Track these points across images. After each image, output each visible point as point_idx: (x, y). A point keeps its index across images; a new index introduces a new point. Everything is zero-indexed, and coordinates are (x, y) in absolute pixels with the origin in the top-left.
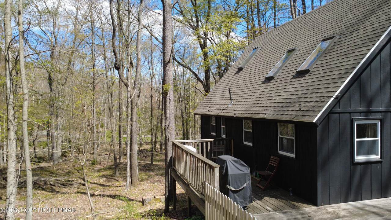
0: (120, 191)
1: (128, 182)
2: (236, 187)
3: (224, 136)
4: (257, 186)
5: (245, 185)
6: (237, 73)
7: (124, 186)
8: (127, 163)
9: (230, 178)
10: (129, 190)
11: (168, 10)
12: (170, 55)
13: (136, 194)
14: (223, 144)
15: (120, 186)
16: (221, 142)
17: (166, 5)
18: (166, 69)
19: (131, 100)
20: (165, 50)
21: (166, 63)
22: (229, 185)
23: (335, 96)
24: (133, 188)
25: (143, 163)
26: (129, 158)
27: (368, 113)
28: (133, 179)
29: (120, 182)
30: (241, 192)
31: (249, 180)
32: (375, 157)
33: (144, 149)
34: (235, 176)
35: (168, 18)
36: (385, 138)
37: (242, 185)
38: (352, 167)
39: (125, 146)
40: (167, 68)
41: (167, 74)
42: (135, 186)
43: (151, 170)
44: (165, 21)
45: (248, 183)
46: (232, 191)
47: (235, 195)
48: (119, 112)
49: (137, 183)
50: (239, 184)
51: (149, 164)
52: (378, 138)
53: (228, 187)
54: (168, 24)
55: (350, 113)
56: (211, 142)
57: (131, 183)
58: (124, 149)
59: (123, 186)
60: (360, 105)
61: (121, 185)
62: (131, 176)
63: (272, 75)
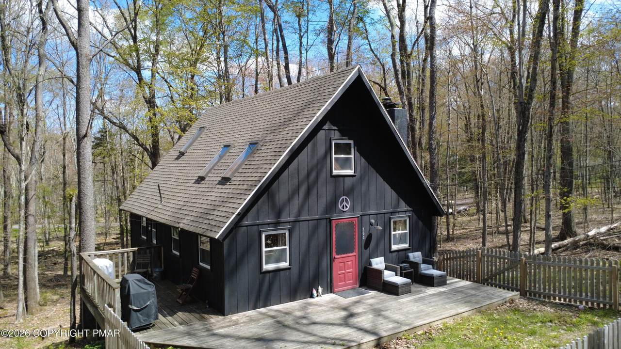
0: (6, 323)
1: (21, 309)
2: (139, 306)
3: (155, 242)
4: (177, 301)
5: (148, 303)
6: (178, 158)
7: (14, 315)
8: (18, 275)
9: (132, 297)
10: (22, 321)
11: (84, 63)
12: (87, 125)
13: (34, 326)
14: (150, 253)
15: (5, 317)
16: (148, 251)
17: (81, 56)
18: (81, 145)
19: (26, 183)
20: (80, 119)
21: (81, 136)
22: (131, 305)
23: (236, 213)
24: (29, 317)
25: (50, 274)
26: (22, 272)
27: (277, 224)
28: (29, 303)
29: (5, 310)
30: (144, 310)
31: (154, 297)
32: (284, 265)
33: (53, 250)
34: (138, 295)
35: (85, 75)
36: (293, 246)
37: (145, 304)
38: (261, 275)
39: (15, 246)
40: (83, 144)
41: (83, 153)
42: (32, 314)
43: (63, 285)
44: (80, 77)
45: (153, 301)
46: (134, 310)
47: (137, 313)
48: (3, 188)
49: (36, 309)
50: (142, 302)
51: (60, 276)
52: (287, 247)
53: (130, 306)
54: (84, 82)
55: (258, 225)
56: (134, 252)
57: (25, 310)
58: (13, 252)
59: (10, 316)
60: (268, 217)
61: (8, 314)
62: (26, 299)
63: (203, 175)
